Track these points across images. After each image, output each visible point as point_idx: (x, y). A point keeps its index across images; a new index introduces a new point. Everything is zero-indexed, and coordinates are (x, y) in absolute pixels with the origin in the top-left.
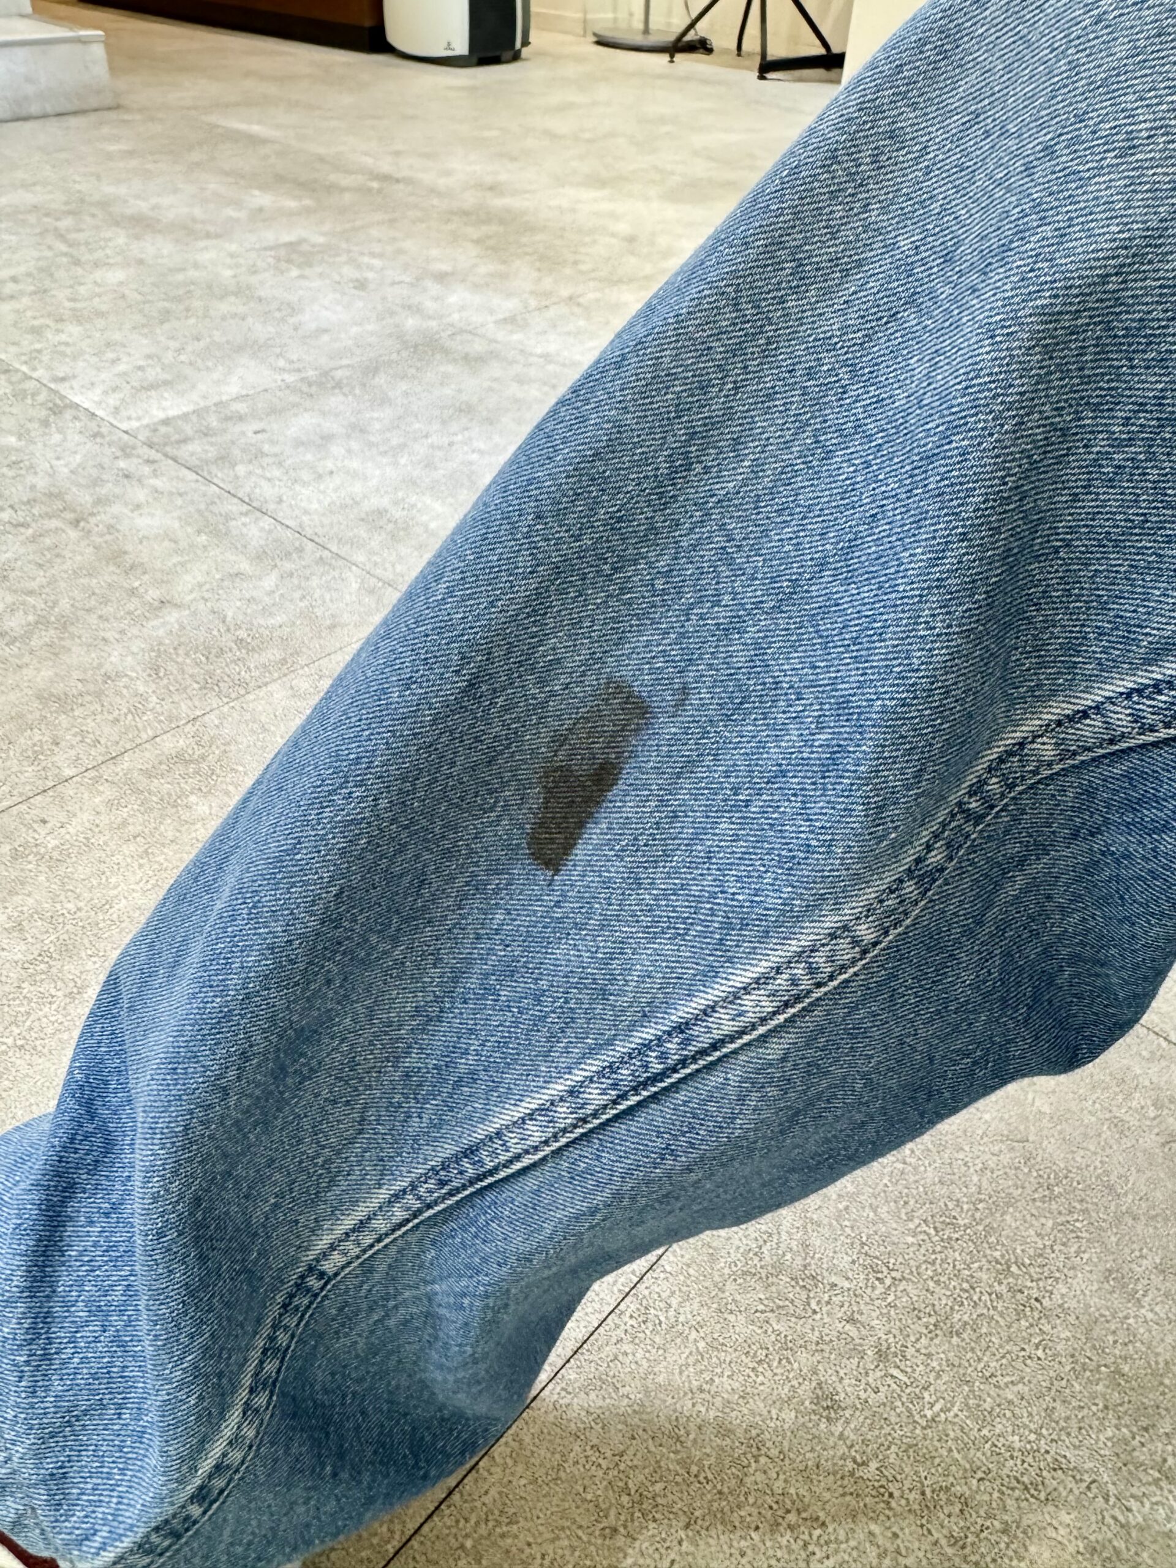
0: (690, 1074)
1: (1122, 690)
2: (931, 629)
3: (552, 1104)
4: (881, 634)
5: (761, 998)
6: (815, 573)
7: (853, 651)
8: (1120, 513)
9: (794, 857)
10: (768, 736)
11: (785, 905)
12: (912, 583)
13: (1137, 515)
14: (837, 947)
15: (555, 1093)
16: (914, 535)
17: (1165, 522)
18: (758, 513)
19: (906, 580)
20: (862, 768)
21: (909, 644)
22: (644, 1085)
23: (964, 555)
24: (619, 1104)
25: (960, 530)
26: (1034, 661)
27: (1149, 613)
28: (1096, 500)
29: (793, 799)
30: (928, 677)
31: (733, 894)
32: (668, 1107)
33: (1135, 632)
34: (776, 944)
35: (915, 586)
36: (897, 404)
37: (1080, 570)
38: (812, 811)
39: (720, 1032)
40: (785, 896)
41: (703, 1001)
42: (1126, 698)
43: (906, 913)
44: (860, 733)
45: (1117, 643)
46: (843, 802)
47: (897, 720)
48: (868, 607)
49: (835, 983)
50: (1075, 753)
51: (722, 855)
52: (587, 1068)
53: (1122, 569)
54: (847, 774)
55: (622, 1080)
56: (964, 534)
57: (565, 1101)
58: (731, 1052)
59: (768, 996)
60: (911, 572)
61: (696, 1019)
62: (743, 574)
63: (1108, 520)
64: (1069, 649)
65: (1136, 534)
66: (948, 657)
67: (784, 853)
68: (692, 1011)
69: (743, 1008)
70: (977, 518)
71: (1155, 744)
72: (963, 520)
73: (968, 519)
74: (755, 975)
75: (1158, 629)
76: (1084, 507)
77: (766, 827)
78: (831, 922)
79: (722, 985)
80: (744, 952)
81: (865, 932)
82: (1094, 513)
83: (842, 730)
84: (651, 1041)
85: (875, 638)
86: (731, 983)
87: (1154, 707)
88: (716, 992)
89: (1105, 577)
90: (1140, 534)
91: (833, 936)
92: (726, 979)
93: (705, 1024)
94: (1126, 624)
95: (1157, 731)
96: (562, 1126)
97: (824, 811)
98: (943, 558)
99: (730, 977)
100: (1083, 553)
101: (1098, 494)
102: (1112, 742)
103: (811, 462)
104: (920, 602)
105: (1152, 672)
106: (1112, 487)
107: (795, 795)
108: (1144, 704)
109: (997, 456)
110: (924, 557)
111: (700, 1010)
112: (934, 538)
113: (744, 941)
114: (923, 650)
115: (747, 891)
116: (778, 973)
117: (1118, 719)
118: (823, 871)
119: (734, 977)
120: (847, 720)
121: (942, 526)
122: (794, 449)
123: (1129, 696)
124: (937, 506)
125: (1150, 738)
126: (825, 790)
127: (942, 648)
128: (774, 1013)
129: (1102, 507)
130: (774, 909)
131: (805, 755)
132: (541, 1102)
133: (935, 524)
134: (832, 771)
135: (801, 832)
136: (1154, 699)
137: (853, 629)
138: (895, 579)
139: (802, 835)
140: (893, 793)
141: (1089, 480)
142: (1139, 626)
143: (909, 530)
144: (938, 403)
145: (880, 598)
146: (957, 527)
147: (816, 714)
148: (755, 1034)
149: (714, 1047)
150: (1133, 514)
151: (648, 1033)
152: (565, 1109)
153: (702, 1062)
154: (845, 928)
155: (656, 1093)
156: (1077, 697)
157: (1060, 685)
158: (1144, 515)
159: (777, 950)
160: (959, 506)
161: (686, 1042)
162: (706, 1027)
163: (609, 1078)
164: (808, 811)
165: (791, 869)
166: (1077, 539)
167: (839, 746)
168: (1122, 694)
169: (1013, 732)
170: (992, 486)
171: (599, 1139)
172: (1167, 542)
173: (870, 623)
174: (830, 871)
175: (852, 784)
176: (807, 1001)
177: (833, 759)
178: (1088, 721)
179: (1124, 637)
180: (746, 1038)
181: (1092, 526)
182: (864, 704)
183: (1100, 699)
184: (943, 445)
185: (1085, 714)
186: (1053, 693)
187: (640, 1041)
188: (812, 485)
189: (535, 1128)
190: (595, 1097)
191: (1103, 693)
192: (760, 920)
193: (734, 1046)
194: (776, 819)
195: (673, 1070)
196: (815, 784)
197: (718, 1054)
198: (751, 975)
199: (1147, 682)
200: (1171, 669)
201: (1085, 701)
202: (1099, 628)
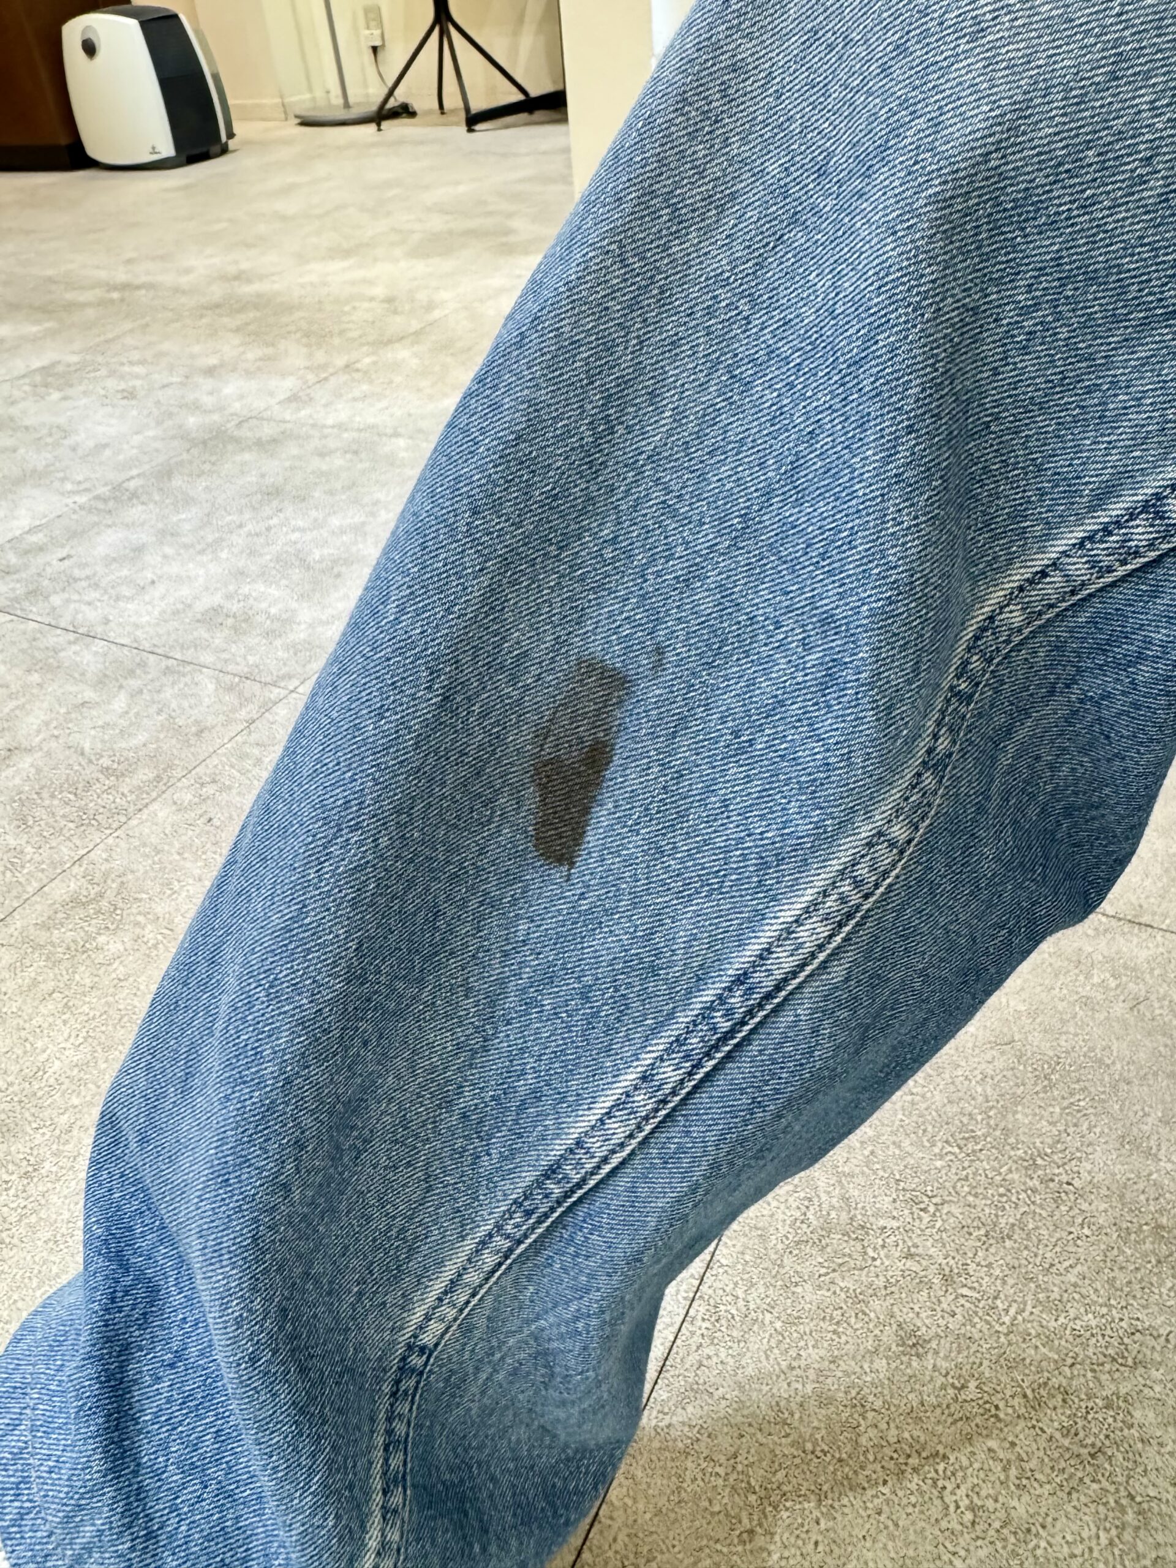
0: (760, 1023)
1: (1073, 541)
2: (899, 524)
3: (628, 1096)
4: (850, 542)
5: (816, 925)
6: (764, 502)
7: (823, 567)
8: (1039, 377)
9: (815, 780)
10: (755, 672)
11: (818, 828)
12: (870, 485)
13: (1055, 374)
14: (876, 855)
15: (628, 1083)
16: (860, 439)
17: (1082, 374)
19: (863, 484)
20: (863, 675)
21: (881, 545)
22: (716, 1047)
23: (914, 446)
24: (696, 1074)
25: (906, 423)
26: (986, 536)
27: (1084, 464)
28: (1015, 370)
29: (798, 724)
30: (906, 571)
31: (762, 833)
32: (745, 1062)
33: (1075, 485)
34: (817, 869)
35: (873, 487)
36: (806, 322)
37: (1012, 439)
38: (822, 731)
39: (782, 971)
40: (815, 819)
41: (756, 947)
42: (1079, 549)
43: (929, 805)
44: (853, 642)
45: (1060, 498)
46: (852, 713)
47: (886, 619)
48: (830, 520)
49: (882, 890)
50: (1040, 613)
51: (739, 799)
52: (654, 1048)
53: (1050, 429)
54: (848, 685)
55: (692, 1050)
56: (910, 426)
57: (641, 1088)
58: (796, 988)
59: (822, 921)
60: (867, 475)
61: (754, 967)
62: (690, 523)
63: (1029, 385)
64: (1016, 517)
65: (1057, 393)
66: (920, 548)
67: (803, 779)
68: (747, 959)
69: (800, 941)
70: (919, 408)
71: (1113, 584)
72: (907, 413)
73: (910, 411)
74: (803, 905)
75: (1097, 476)
76: (1005, 379)
77: (778, 759)
78: (865, 831)
79: (772, 925)
80: (786, 887)
81: (898, 832)
82: (1015, 383)
83: (833, 644)
84: (713, 1002)
85: (845, 547)
86: (781, 920)
87: (1107, 549)
88: (769, 934)
89: (1037, 440)
90: (1061, 392)
91: (870, 845)
92: (775, 918)
93: (764, 968)
94: (1065, 479)
95: (1114, 571)
96: (644, 1114)
97: (835, 727)
98: (896, 454)
99: (779, 914)
100: (1012, 422)
101: (1015, 363)
102: (1073, 593)
103: (732, 397)
104: (883, 501)
105: (1099, 517)
106: (1026, 354)
107: (799, 720)
108: (1097, 549)
109: (924, 346)
110: (877, 457)
111: (756, 956)
112: (883, 437)
113: (784, 876)
114: (896, 546)
115: (774, 827)
116: (825, 896)
117: (1077, 570)
118: (848, 784)
119: (783, 914)
120: (836, 634)
121: (887, 423)
123: (1081, 545)
124: (878, 405)
125: (1109, 579)
126: (829, 706)
127: (913, 540)
128: (830, 936)
129: (1020, 375)
130: (808, 836)
131: (800, 679)
132: (615, 1097)
133: (881, 423)
134: (832, 686)
135: (816, 754)
136: (1106, 542)
137: (817, 546)
138: (851, 486)
139: (818, 756)
140: (898, 691)
141: (1004, 352)
142: (1078, 478)
143: (853, 437)
144: (853, 309)
145: (840, 508)
146: (902, 421)
147: (800, 637)
148: (816, 962)
149: (778, 988)
150: (1052, 375)
151: (708, 995)
152: (642, 1097)
153: (769, 1007)
154: (880, 834)
155: (729, 1051)
156: (1033, 560)
157: (1015, 552)
158: (1062, 372)
159: (819, 874)
160: (899, 401)
161: (750, 990)
162: (766, 971)
163: (679, 1052)
164: (817, 732)
165: (815, 792)
166: (1004, 411)
167: (834, 660)
168: (1074, 545)
169: (981, 608)
170: (926, 375)
171: (682, 1115)
172: (1087, 393)
173: (835, 535)
174: (854, 782)
175: (857, 693)
176: (859, 915)
177: (830, 675)
178: (1048, 579)
179: (1065, 492)
180: (809, 969)
181: (1016, 395)
182: (850, 613)
183: (1054, 555)
184: (869, 347)
185: (1044, 574)
186: (1010, 562)
187: (701, 1006)
188: (739, 419)
189: (617, 1125)
190: (670, 1074)
191: (1057, 549)
192: (795, 850)
193: (798, 980)
194: (785, 749)
195: (743, 1023)
196: (817, 704)
197: (783, 993)
198: (799, 906)
199: (1096, 527)
200: (1116, 509)
201: (1041, 561)
202: (1039, 489)
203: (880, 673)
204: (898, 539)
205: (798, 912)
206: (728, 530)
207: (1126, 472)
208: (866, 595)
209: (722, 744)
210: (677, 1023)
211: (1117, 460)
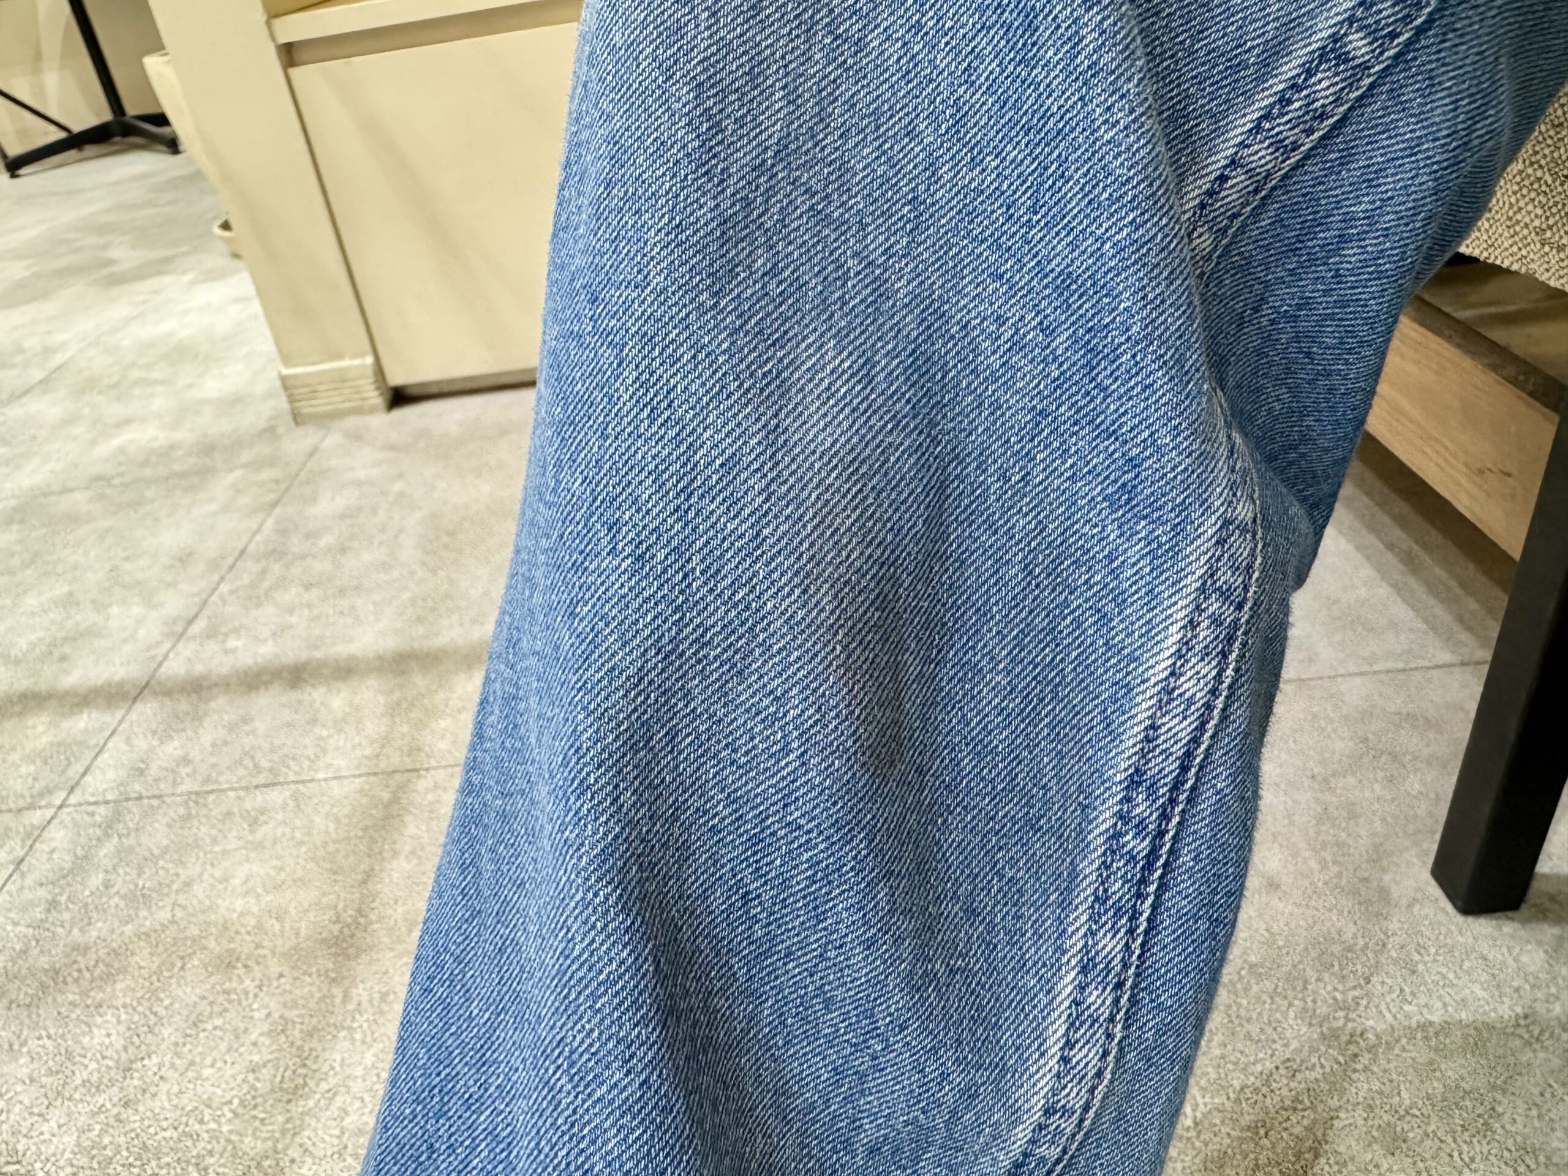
1: (1249, 126)
2: (1114, 126)
3: (1078, 1004)
4: (1062, 176)
5: (1197, 668)
6: (929, 178)
7: (1038, 222)
9: (1124, 485)
10: (994, 392)
11: (1149, 544)
12: (1063, 93)
15: (1070, 988)
18: (823, 149)
20: (1135, 329)
21: (1100, 160)
22: (1144, 881)
23: (1101, 22)
24: (1138, 927)
27: (1241, 27)
29: (1076, 428)
30: (1142, 181)
31: (1086, 582)
32: (1182, 882)
33: (1236, 56)
34: (1170, 597)
35: (1068, 94)
38: (1108, 422)
39: (1179, 745)
40: (1143, 534)
41: (1136, 729)
42: (1258, 132)
44: (1106, 296)
46: (1137, 384)
47: (1138, 250)
52: (1077, 925)
54: (1121, 350)
55: (1120, 898)
57: (1087, 985)
59: (1202, 659)
60: (1055, 83)
61: (1144, 757)
62: (850, 228)
66: (1150, 146)
67: (1110, 490)
68: (1132, 751)
69: (1187, 695)
71: (1299, 165)
74: (1173, 650)
75: (1259, 36)
77: (1067, 485)
79: (1143, 693)
80: (1141, 636)
84: (1116, 824)
86: (1153, 681)
87: (1290, 121)
88: (1144, 706)
92: (1143, 682)
93: (1158, 751)
95: (1303, 145)
96: (1106, 1015)
97: (1122, 410)
98: (1080, 41)
99: (1146, 675)
102: (1256, 191)
103: (845, 61)
105: (1271, 86)
107: (1076, 423)
108: (1279, 125)
110: (1060, 55)
111: (1142, 741)
112: (1058, 27)
113: (1133, 624)
114: (1119, 154)
116: (1194, 628)
117: (1259, 160)
118: (1165, 475)
119: (1151, 672)
120: (1080, 297)
122: (817, 57)
123: (1258, 128)
125: (1294, 159)
127: (1139, 139)
128: (1219, 674)
131: (1055, 374)
134: (1098, 364)
135: (1113, 453)
136: (1287, 113)
139: (1116, 455)
142: (1238, 47)
147: (1034, 323)
149: (1184, 769)
151: (1105, 820)
152: (1095, 993)
153: (1183, 798)
155: (1161, 877)
159: (1176, 603)
161: (1151, 791)
162: (1161, 753)
163: (1106, 912)
164: (1103, 427)
165: (1130, 500)
167: (1090, 330)
168: (1250, 130)
173: (1041, 175)
174: (1173, 469)
175: (1134, 356)
178: (1230, 183)
182: (1090, 261)
183: (1231, 151)
185: (1223, 179)
187: (1102, 839)
188: (863, 87)
189: (1085, 1051)
190: (1110, 944)
191: (1232, 143)
192: (1135, 583)
193: (1203, 747)
194: (1072, 466)
195: (1161, 834)
196: (1088, 393)
197: (1193, 770)
198: (1167, 653)
199: (1271, 100)
200: (1289, 68)
201: (1220, 160)
202: (1196, 77)
203: (1153, 321)
204: (1120, 145)
205: (1170, 662)
206: (900, 224)
207: (1290, 22)
208: (1103, 230)
209: (993, 498)
210: (1085, 878)
211: (1278, 10)
